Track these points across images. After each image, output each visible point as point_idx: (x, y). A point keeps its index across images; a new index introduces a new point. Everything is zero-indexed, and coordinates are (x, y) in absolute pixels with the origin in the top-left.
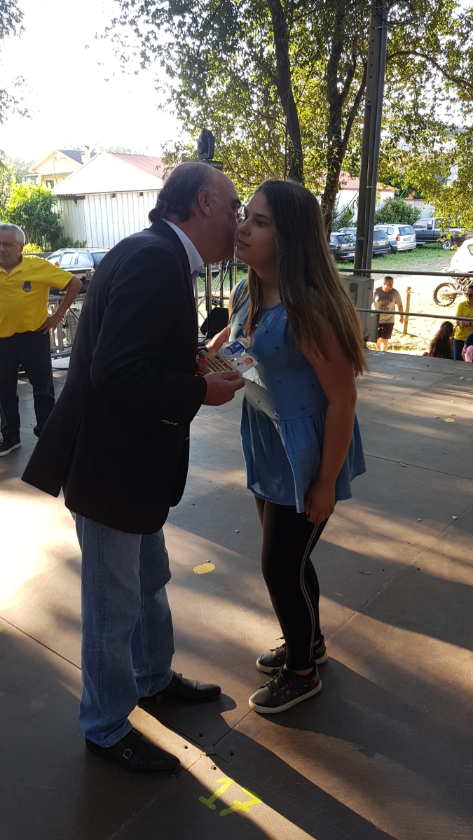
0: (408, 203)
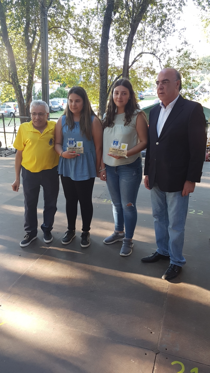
0: (66, 89)
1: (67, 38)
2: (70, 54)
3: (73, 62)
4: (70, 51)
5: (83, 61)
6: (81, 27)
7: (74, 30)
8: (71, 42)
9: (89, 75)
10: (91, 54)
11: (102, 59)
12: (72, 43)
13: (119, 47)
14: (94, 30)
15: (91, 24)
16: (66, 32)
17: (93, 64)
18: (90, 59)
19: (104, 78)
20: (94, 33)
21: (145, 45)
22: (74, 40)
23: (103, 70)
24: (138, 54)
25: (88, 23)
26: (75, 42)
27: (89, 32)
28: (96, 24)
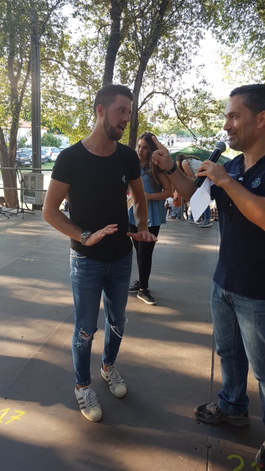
0: (55, 136)
1: (59, 73)
2: (64, 92)
3: (67, 102)
4: (64, 88)
5: (80, 101)
7: (69, 63)
8: (65, 78)
10: (90, 93)
15: (89, 57)
16: (59, 65)
18: (89, 99)
24: (149, 93)
25: (87, 55)
26: (70, 77)
27: (87, 66)
28: (96, 57)
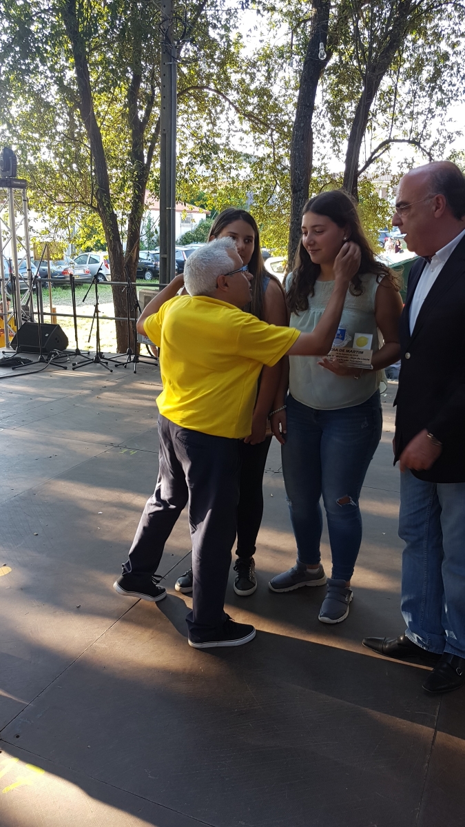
1: (222, 112)
2: (228, 145)
3: (234, 163)
4: (228, 138)
5: (255, 160)
6: (252, 87)
7: (238, 93)
8: (230, 120)
9: (267, 192)
10: (273, 145)
11: (297, 154)
12: (233, 122)
13: (337, 129)
14: (283, 91)
15: (275, 80)
16: (221, 97)
17: (279, 167)
18: (272, 155)
19: (300, 198)
20: (281, 99)
21: (398, 123)
22: (238, 115)
23: (299, 180)
24: (381, 142)
25: (268, 78)
26: (240, 118)
27: (270, 97)
28: (287, 79)
